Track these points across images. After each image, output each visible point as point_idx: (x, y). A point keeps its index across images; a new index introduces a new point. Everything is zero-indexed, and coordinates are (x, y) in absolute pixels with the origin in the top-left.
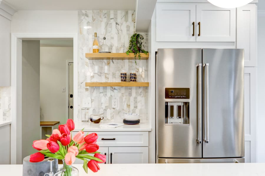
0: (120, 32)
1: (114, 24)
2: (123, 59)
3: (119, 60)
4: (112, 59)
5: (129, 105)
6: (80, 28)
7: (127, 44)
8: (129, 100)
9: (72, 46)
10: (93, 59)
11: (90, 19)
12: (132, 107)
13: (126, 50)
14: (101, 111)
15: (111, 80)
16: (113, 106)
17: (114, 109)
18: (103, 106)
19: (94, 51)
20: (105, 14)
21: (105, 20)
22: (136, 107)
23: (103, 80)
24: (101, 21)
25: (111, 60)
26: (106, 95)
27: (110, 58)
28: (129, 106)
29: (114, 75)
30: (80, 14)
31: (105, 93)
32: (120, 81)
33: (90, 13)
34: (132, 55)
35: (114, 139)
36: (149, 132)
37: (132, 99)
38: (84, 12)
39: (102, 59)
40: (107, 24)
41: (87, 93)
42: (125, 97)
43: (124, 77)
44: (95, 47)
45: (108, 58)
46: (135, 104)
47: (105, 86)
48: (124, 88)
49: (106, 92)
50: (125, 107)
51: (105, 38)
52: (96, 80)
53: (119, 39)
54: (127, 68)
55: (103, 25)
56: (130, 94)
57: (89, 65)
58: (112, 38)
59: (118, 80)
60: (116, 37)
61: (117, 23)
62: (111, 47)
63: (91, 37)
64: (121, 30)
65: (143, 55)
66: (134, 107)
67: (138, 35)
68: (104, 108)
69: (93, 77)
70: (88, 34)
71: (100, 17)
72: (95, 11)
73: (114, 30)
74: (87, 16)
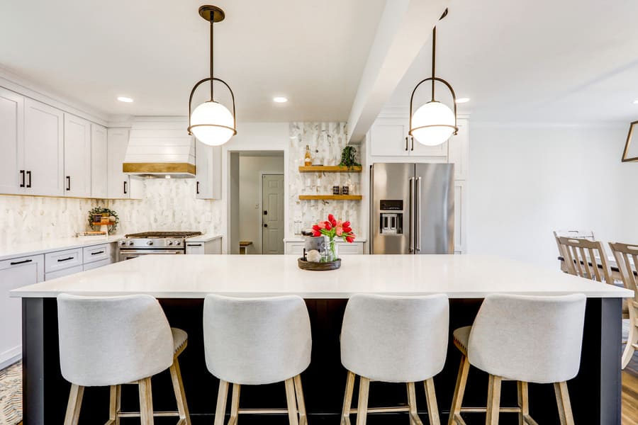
1: (325, 136)
2: (335, 172)
3: (331, 174)
4: (324, 172)
6: (291, 141)
7: (339, 158)
8: (341, 213)
9: (283, 156)
10: (304, 172)
11: (301, 132)
13: (338, 163)
15: (322, 193)
19: (306, 163)
20: (317, 126)
21: (316, 133)
23: (315, 193)
24: (313, 133)
25: (322, 173)
27: (322, 171)
29: (325, 188)
30: (291, 127)
31: (316, 207)
32: (332, 195)
33: (301, 125)
34: (345, 168)
36: (363, 242)
37: (344, 212)
38: (295, 124)
39: (314, 171)
40: (318, 136)
41: (299, 207)
42: (336, 211)
43: (337, 191)
44: (308, 160)
45: (320, 171)
46: (347, 218)
47: (317, 199)
48: (335, 201)
49: (318, 205)
51: (317, 151)
52: (308, 193)
53: (331, 152)
54: (339, 181)
55: (315, 137)
56: (342, 208)
57: (301, 178)
58: (324, 151)
59: (330, 193)
60: (327, 149)
61: (328, 136)
62: (322, 160)
63: (302, 151)
64: (333, 143)
65: (356, 168)
67: (351, 148)
69: (304, 190)
70: (300, 146)
71: (312, 129)
72: (307, 124)
73: (326, 143)
74: (298, 128)
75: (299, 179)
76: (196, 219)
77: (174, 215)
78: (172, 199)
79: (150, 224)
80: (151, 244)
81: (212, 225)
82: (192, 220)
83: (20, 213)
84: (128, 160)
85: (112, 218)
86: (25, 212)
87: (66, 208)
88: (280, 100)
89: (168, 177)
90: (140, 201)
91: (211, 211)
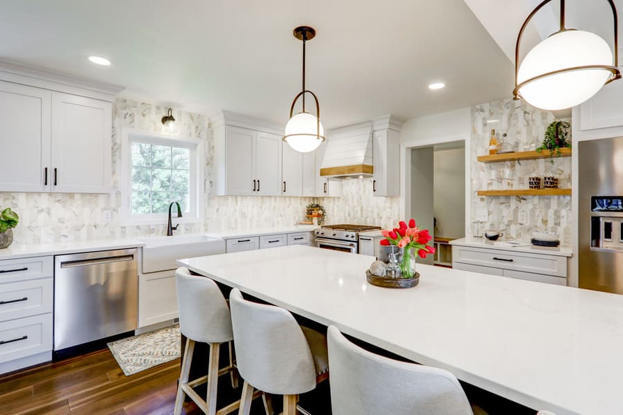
0: (531, 122)
1: (521, 114)
2: (535, 158)
3: (530, 161)
4: (519, 159)
5: (547, 221)
6: (474, 128)
7: (542, 138)
8: (547, 213)
9: (463, 147)
10: (491, 162)
11: (487, 114)
12: (551, 223)
13: (541, 145)
14: (502, 227)
15: (516, 187)
16: (520, 221)
17: (521, 224)
18: (506, 221)
19: (492, 152)
20: (508, 103)
21: (507, 111)
22: (558, 224)
23: (504, 187)
24: (502, 114)
25: (517, 162)
26: (509, 206)
27: (515, 159)
28: (545, 222)
29: (521, 180)
30: (473, 111)
31: (508, 204)
32: (528, 188)
33: (486, 107)
34: (547, 152)
35: (511, 261)
36: (568, 257)
37: (551, 212)
38: (478, 107)
39: (504, 160)
40: (510, 116)
41: (484, 204)
42: (538, 210)
43: (536, 183)
44: (493, 147)
45: (513, 160)
46: (555, 219)
47: (507, 195)
48: (537, 197)
49: (509, 202)
50: (539, 223)
51: (505, 135)
52: (495, 187)
53: (529, 132)
54: (542, 169)
55: (505, 118)
56: (548, 206)
57: (485, 169)
58: (519, 133)
59: (526, 187)
60: (524, 131)
61: (525, 112)
62: (517, 144)
63: (488, 136)
64: (533, 120)
65: (564, 150)
66: (555, 224)
67: (559, 123)
68: (507, 223)
69: (490, 184)
70: (484, 132)
71: (501, 108)
72: (493, 103)
73: (521, 122)
74: (482, 110)
75: (483, 171)
76: (378, 214)
77: (362, 211)
78: (361, 197)
79: (345, 218)
80: (334, 235)
81: (392, 220)
82: (375, 216)
83: (261, 208)
84: (325, 165)
85: (321, 212)
86: (263, 208)
87: (290, 204)
88: (437, 86)
89: (361, 177)
90: (339, 198)
91: (391, 208)
